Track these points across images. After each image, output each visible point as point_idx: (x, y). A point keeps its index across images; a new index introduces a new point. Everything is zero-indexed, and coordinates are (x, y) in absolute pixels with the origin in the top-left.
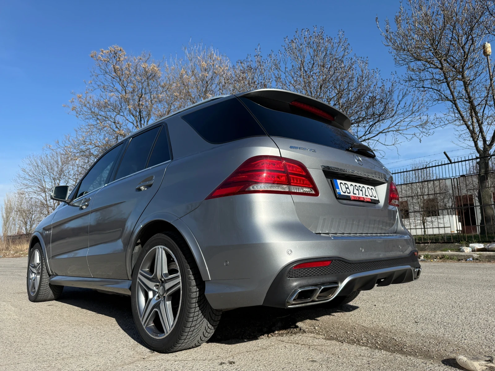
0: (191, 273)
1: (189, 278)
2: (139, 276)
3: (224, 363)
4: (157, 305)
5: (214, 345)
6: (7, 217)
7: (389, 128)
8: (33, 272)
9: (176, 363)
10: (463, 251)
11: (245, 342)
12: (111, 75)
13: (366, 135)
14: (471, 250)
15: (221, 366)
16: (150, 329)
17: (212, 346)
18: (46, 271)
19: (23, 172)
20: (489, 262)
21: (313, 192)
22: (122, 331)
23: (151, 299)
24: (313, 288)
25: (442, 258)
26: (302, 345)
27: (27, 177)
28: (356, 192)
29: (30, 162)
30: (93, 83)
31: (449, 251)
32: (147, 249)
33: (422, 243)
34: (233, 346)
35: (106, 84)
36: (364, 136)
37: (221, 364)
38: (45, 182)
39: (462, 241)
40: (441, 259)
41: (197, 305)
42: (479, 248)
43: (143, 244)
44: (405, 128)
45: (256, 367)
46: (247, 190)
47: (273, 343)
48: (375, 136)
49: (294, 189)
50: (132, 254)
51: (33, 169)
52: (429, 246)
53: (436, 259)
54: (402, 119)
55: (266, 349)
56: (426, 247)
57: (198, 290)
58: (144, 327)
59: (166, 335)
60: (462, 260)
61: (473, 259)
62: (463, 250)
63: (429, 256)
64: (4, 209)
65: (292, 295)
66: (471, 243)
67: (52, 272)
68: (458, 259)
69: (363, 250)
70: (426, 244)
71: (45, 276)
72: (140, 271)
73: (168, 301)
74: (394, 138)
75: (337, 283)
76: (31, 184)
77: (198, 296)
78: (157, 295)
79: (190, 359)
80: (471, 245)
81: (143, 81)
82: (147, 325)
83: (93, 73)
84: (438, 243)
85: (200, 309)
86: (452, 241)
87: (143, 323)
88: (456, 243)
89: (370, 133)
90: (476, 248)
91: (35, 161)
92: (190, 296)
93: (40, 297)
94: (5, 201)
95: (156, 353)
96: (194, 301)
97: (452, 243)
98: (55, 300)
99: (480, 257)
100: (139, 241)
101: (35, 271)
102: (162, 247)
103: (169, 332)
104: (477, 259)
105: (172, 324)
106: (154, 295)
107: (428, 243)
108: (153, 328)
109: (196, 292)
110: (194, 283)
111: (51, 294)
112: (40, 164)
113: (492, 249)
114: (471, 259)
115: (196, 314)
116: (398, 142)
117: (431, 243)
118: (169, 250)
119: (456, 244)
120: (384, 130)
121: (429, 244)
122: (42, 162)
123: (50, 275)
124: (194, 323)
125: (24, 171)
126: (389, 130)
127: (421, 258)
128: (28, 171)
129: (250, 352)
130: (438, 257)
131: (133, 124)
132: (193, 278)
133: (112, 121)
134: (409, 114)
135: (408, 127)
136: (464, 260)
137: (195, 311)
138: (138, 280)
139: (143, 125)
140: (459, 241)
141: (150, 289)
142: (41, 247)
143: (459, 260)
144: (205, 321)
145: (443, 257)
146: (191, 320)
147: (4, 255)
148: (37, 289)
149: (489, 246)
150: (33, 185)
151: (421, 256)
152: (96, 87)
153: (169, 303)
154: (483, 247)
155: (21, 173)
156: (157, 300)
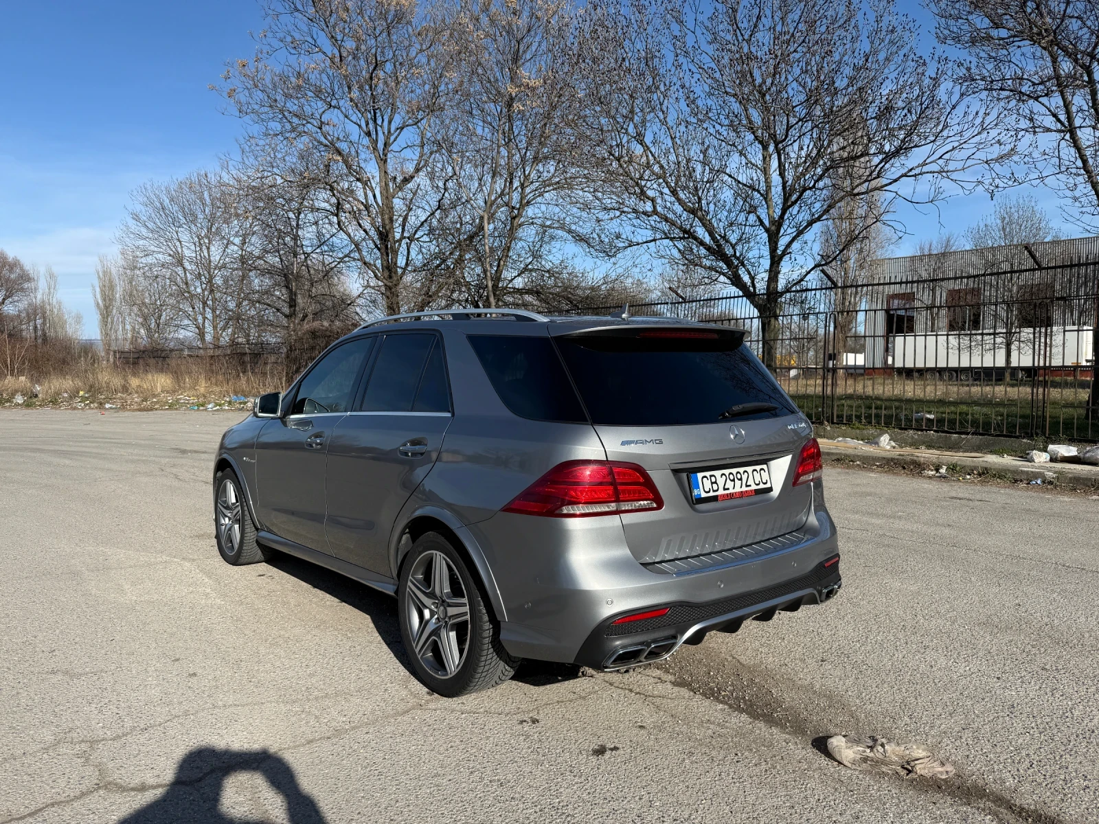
0: (482, 604)
1: (480, 611)
2: (409, 583)
3: (525, 721)
4: (436, 632)
5: (516, 685)
6: (107, 307)
7: (924, 164)
8: (226, 516)
9: (464, 716)
10: (1032, 460)
11: (559, 681)
12: (307, 15)
13: (871, 180)
14: (1049, 458)
15: (520, 726)
16: (426, 660)
17: (513, 686)
18: (250, 522)
19: (134, 222)
20: (1072, 490)
21: (655, 505)
22: (385, 647)
23: (428, 622)
24: (640, 647)
25: (983, 473)
26: (637, 693)
27: (144, 231)
28: (729, 484)
29: (145, 199)
30: (269, 35)
31: (1005, 456)
32: (420, 550)
33: (956, 433)
34: (542, 688)
35: (297, 36)
36: (867, 183)
37: (522, 722)
38: (180, 242)
39: (1037, 434)
40: (980, 475)
41: (490, 646)
42: (1066, 454)
43: (414, 538)
44: (959, 165)
45: (565, 732)
46: (557, 512)
47: (596, 688)
48: (890, 184)
49: (626, 506)
50: (398, 549)
51: (153, 215)
52: (968, 441)
53: (969, 474)
54: (956, 144)
55: (584, 698)
56: (963, 441)
57: (491, 626)
58: (419, 657)
59: (450, 676)
60: (1021, 481)
61: (1044, 482)
62: (1032, 457)
63: (958, 468)
64: (98, 290)
65: (610, 657)
66: (1053, 443)
67: (261, 525)
68: (1014, 479)
69: (722, 586)
70: (963, 436)
71: (249, 528)
72: (410, 577)
73: (452, 630)
74: (933, 187)
75: (675, 637)
76: (152, 248)
77: (491, 634)
78: (436, 616)
79: (481, 710)
80: (1051, 447)
81: (377, 32)
82: (424, 654)
83: (267, 9)
84: (989, 435)
85: (494, 651)
86: (1017, 434)
87: (417, 651)
88: (1024, 438)
89: (878, 176)
90: (1059, 455)
91: (158, 197)
92: (480, 634)
93: (242, 560)
94: (98, 274)
95: (436, 695)
96: (486, 641)
97: (1017, 437)
98: (266, 562)
99: (1058, 478)
100: (407, 530)
101: (229, 515)
102: (442, 555)
103: (453, 674)
104: (1051, 483)
105: (457, 663)
106: (432, 616)
107: (967, 434)
108: (432, 659)
109: (489, 629)
110: (486, 618)
111: (259, 554)
112: (167, 202)
113: (1092, 460)
114: (1039, 482)
115: (489, 657)
116: (942, 196)
117: (973, 434)
118: (451, 563)
119: (1025, 440)
120: (911, 170)
121: (970, 436)
122: (172, 200)
123: (257, 529)
124: (487, 668)
125: (136, 218)
126: (925, 169)
127: (941, 471)
128: (145, 218)
129: (563, 704)
130: (975, 472)
131: (360, 126)
132: (485, 611)
133: (316, 124)
134: (974, 134)
135: (970, 162)
136: (1025, 482)
137: (488, 653)
138: (408, 589)
139: (381, 126)
140: (1032, 436)
141: (427, 607)
142: (238, 479)
143: (1016, 481)
144: (502, 663)
145: (985, 474)
146: (482, 664)
147: (123, 405)
148: (236, 546)
149: (1088, 451)
150: (156, 249)
151: (942, 468)
152: (276, 44)
153: (453, 634)
154: (1076, 453)
155: (131, 223)
156: (436, 623)
